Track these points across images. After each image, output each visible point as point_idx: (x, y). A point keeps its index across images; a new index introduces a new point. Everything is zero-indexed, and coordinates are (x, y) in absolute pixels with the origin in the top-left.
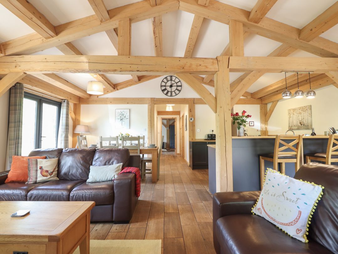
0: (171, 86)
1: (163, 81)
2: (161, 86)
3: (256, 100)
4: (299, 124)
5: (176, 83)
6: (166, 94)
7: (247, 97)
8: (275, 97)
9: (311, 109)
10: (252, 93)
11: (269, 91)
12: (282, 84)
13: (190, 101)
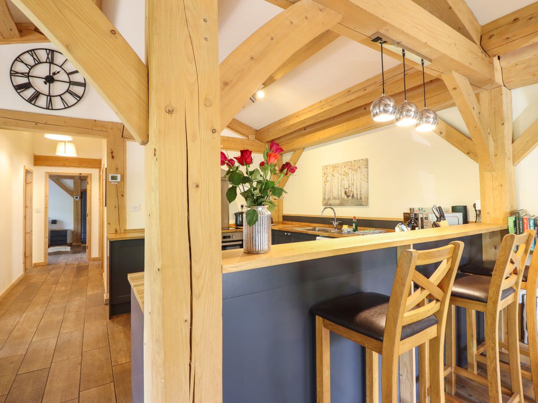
0: (50, 80)
1: (18, 59)
2: (13, 74)
3: (263, 144)
4: (344, 196)
5: (69, 74)
6: (33, 100)
7: (248, 137)
8: (301, 139)
9: (367, 166)
10: (258, 129)
11: (292, 125)
12: (322, 110)
13: (112, 128)
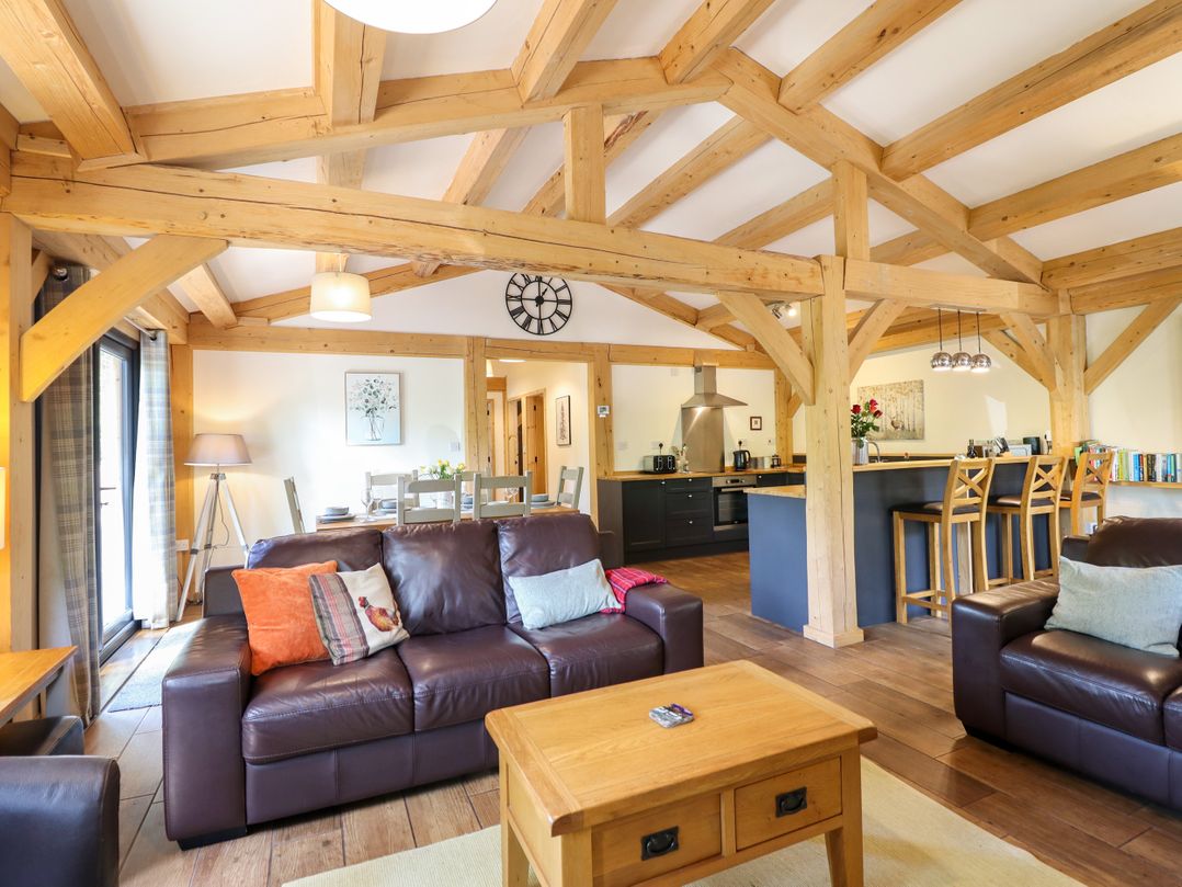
1: (512, 282)
2: (508, 298)
4: (890, 427)
5: (556, 292)
6: (525, 326)
9: (922, 390)
13: (599, 351)
